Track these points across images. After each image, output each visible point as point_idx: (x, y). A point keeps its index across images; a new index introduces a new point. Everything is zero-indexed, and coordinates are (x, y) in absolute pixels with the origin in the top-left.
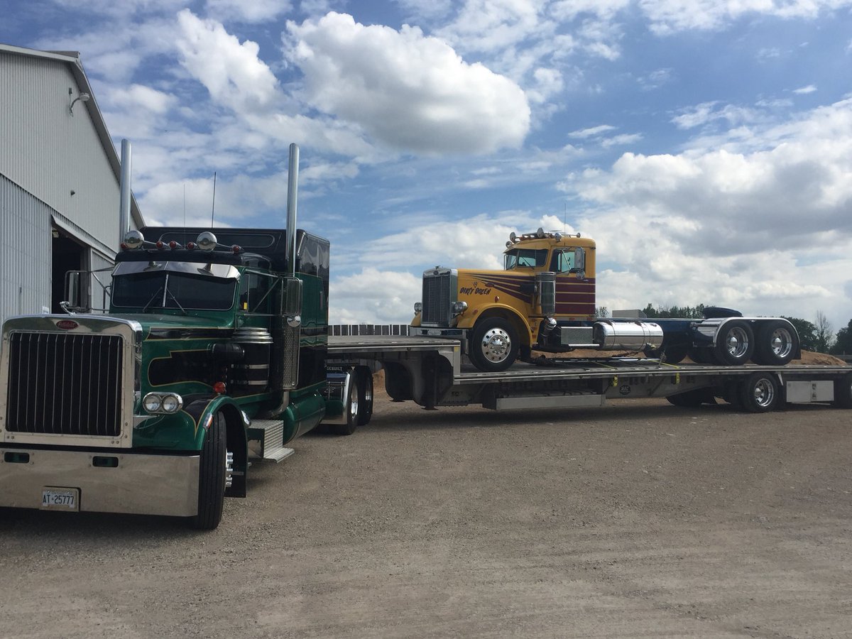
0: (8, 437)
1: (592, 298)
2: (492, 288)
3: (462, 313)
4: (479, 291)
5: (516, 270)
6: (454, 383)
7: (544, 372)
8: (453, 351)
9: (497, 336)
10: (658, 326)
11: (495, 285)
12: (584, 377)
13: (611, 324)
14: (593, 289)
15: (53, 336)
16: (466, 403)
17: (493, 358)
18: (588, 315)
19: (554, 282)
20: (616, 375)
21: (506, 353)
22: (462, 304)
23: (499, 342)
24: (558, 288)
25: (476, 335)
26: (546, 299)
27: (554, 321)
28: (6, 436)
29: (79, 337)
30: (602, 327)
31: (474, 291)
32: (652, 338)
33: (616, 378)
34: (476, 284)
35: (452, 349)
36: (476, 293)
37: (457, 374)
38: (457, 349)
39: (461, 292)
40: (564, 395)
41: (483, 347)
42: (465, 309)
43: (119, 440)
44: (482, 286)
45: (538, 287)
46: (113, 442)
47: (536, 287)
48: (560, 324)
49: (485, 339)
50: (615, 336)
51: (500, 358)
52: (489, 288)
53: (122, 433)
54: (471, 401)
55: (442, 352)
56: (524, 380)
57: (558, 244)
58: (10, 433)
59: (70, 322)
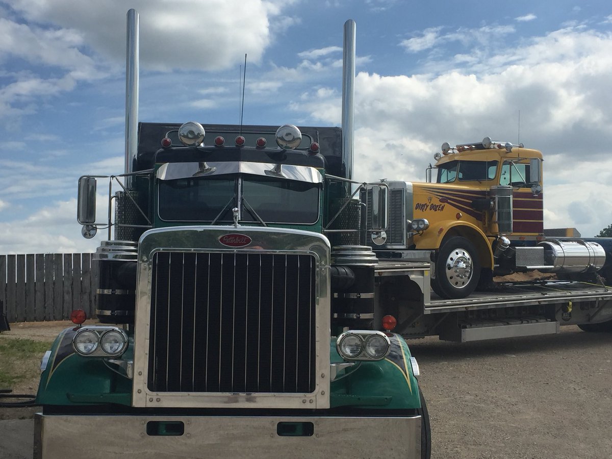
0: (151, 400)
1: (540, 215)
2: (446, 204)
3: (421, 232)
4: (434, 208)
5: (457, 184)
6: (425, 313)
7: (507, 297)
8: (423, 275)
9: (459, 257)
10: (600, 246)
11: (449, 201)
12: (542, 303)
13: (559, 244)
14: (540, 205)
15: (216, 257)
16: (422, 335)
17: (457, 283)
18: (537, 234)
19: (511, 196)
20: (570, 300)
21: (469, 278)
22: (423, 221)
23: (462, 265)
24: (516, 204)
25: (439, 257)
26: (503, 216)
27: (507, 241)
28: (148, 397)
29: (254, 257)
30: (549, 247)
31: (429, 207)
32: (596, 259)
33: (570, 303)
34: (430, 199)
35: (422, 273)
36: (431, 210)
37: (427, 302)
38: (428, 274)
39: (416, 209)
40: (522, 323)
41: (447, 270)
42: (427, 227)
43: (314, 399)
44: (436, 202)
45: (494, 203)
46: (304, 402)
47: (492, 203)
48: (514, 244)
49: (449, 261)
50: (564, 257)
51: (463, 283)
52: (443, 204)
53: (317, 387)
54: (428, 333)
55: (412, 277)
56: (489, 308)
57: (509, 155)
58: (155, 393)
59: (240, 237)
